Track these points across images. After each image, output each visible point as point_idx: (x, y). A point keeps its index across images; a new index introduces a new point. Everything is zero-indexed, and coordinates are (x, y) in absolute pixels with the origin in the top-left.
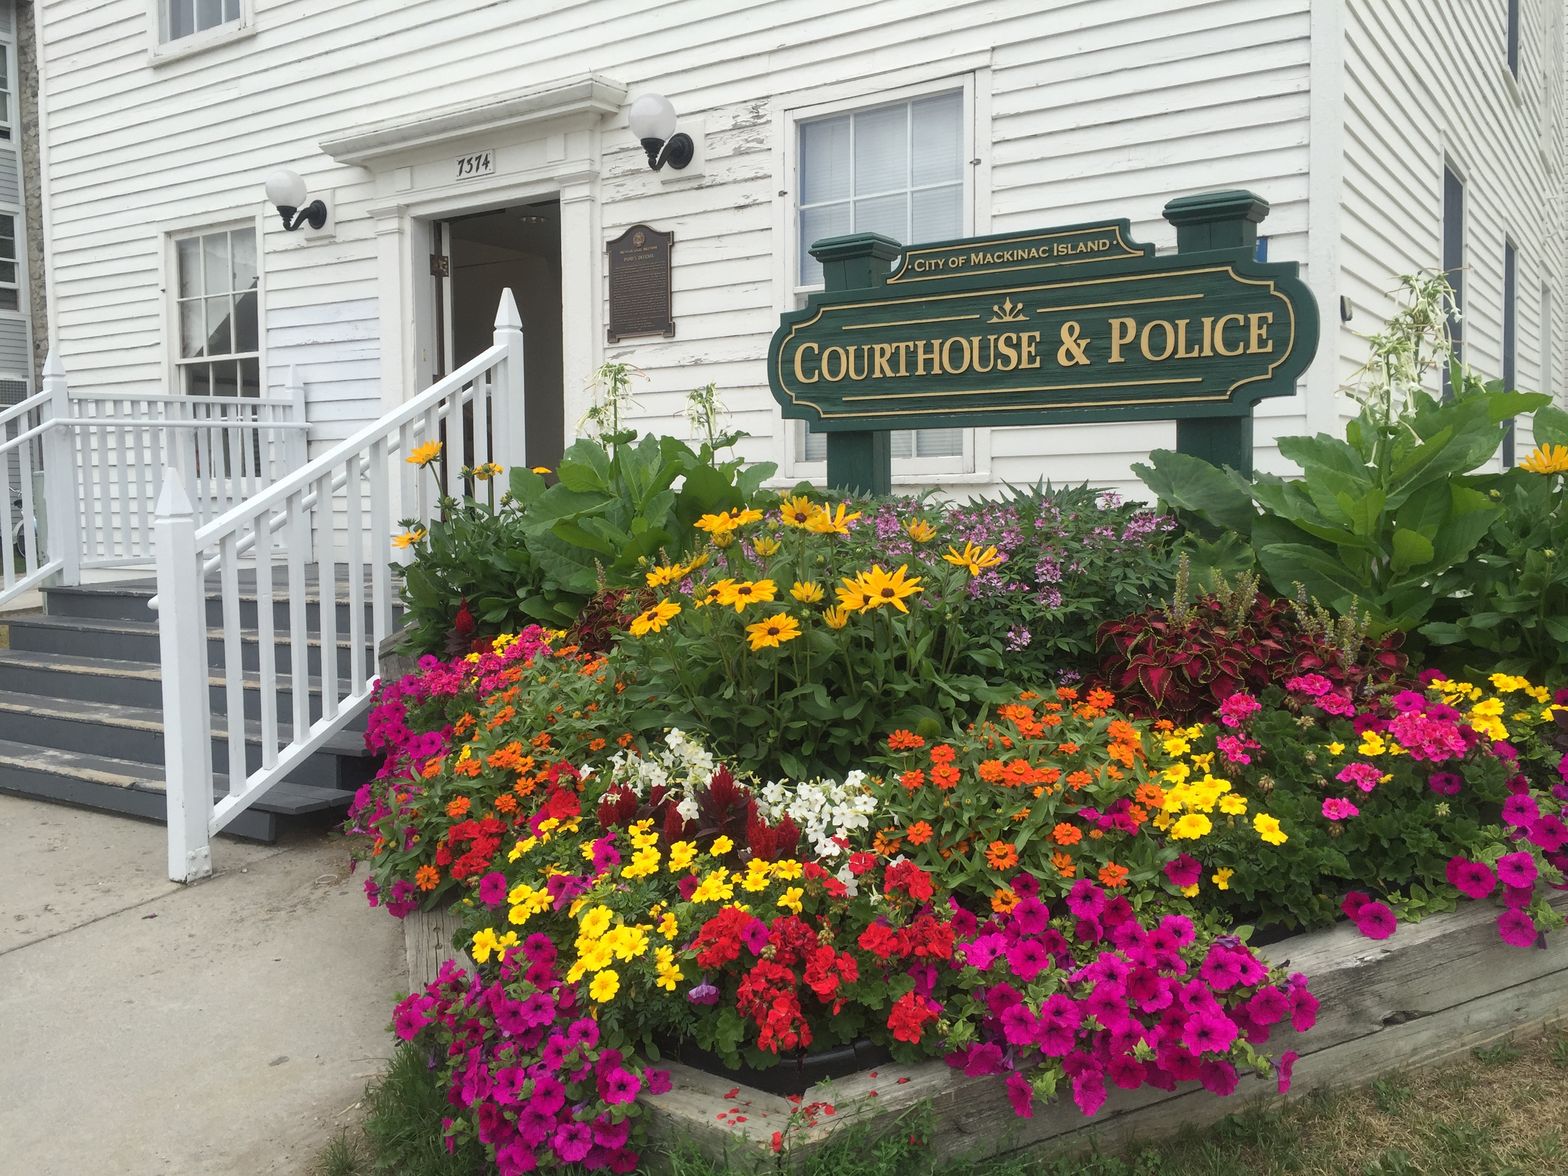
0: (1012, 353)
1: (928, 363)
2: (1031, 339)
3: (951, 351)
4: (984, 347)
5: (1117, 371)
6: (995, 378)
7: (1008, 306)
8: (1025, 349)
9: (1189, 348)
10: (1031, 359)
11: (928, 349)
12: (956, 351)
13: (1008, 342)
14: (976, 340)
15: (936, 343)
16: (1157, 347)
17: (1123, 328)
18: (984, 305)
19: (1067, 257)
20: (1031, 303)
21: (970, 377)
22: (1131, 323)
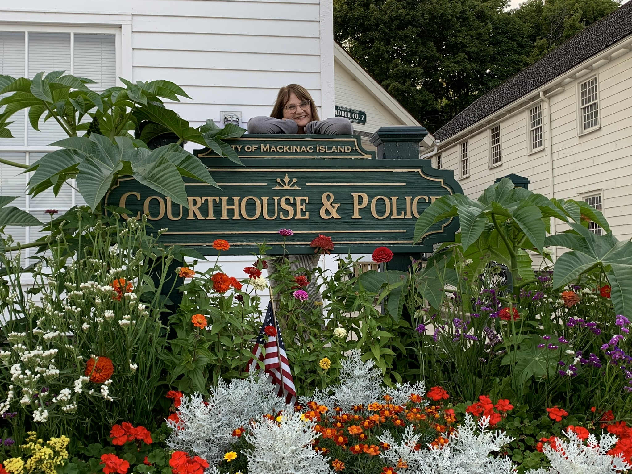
0: (289, 208)
1: (231, 212)
2: (303, 201)
3: (247, 204)
4: (271, 204)
5: (356, 224)
6: (279, 223)
7: (287, 180)
8: (299, 208)
9: (399, 213)
10: (303, 213)
11: (231, 202)
12: (251, 206)
13: (287, 202)
14: (265, 199)
15: (236, 199)
16: (381, 212)
17: (360, 198)
18: (272, 178)
19: (325, 153)
20: (302, 179)
21: (261, 222)
22: (365, 197)
